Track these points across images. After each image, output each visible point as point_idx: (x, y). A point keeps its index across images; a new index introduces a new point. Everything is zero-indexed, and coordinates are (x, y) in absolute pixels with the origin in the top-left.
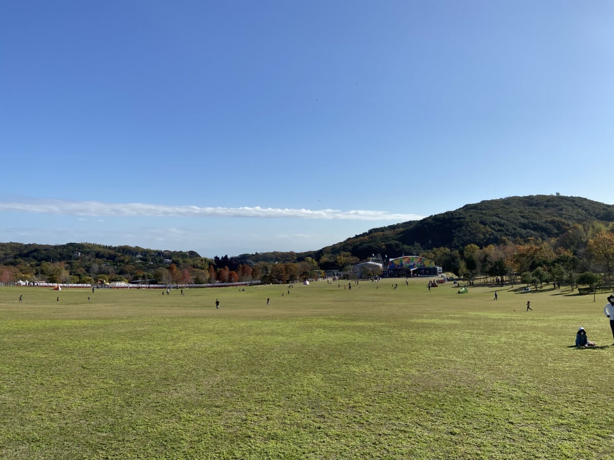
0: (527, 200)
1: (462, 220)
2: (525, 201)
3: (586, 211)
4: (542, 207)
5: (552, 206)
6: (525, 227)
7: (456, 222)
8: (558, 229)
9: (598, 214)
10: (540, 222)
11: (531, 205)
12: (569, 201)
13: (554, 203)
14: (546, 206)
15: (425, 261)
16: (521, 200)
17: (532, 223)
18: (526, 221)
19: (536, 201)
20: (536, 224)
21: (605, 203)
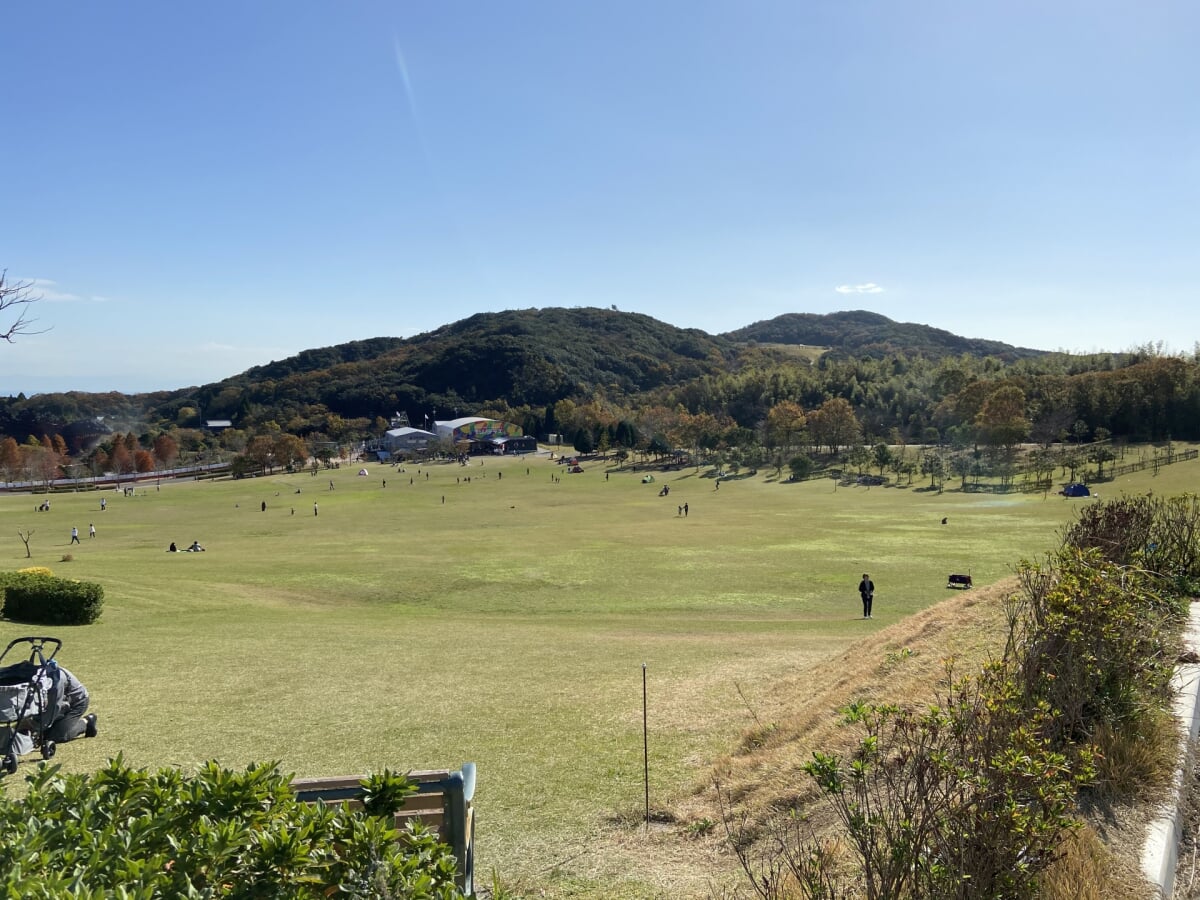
0: (577, 315)
1: (519, 353)
2: (577, 318)
3: (659, 338)
4: (603, 330)
5: (616, 330)
6: (602, 366)
7: (510, 357)
8: (643, 372)
9: (674, 345)
10: (621, 359)
11: (585, 324)
12: (636, 321)
13: (617, 323)
14: (608, 329)
15: (509, 428)
16: (570, 316)
17: (611, 361)
18: (602, 357)
19: (593, 319)
20: (616, 363)
21: (675, 326)
